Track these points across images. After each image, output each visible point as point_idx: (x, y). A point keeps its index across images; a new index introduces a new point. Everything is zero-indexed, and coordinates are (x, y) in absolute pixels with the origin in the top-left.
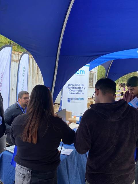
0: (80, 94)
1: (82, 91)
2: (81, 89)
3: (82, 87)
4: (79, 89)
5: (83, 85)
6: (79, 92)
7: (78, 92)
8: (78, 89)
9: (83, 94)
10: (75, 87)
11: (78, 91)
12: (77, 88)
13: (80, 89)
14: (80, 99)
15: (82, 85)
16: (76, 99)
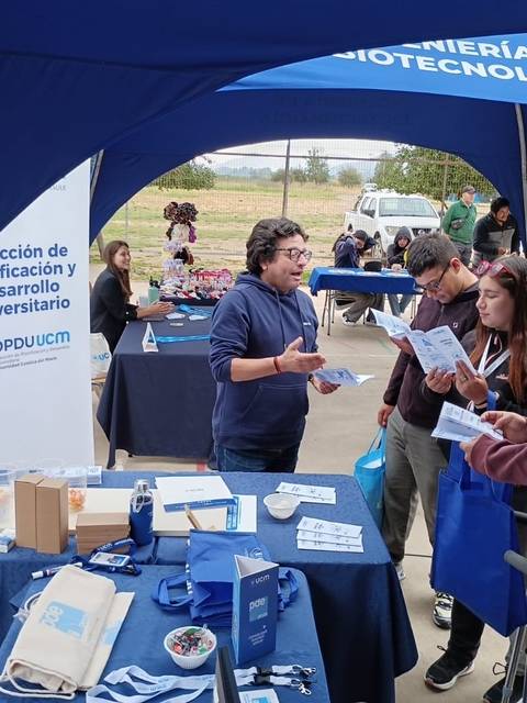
0: (46, 306)
1: (55, 287)
2: (52, 278)
3: (54, 261)
4: (36, 280)
5: (63, 252)
6: (41, 297)
7: (34, 297)
8: (30, 280)
9: (65, 304)
10: (12, 264)
11: (35, 289)
12: (26, 272)
13: (44, 277)
14: (45, 339)
15: (57, 251)
16: (24, 342)
